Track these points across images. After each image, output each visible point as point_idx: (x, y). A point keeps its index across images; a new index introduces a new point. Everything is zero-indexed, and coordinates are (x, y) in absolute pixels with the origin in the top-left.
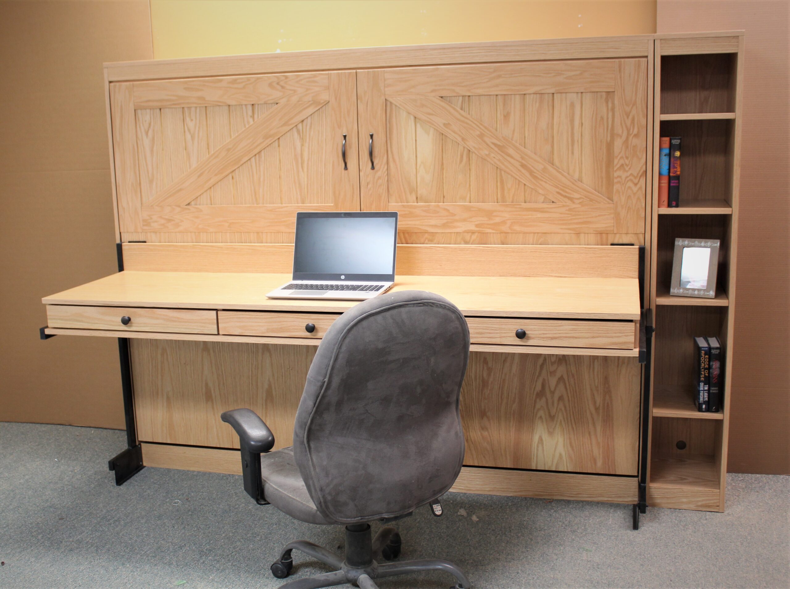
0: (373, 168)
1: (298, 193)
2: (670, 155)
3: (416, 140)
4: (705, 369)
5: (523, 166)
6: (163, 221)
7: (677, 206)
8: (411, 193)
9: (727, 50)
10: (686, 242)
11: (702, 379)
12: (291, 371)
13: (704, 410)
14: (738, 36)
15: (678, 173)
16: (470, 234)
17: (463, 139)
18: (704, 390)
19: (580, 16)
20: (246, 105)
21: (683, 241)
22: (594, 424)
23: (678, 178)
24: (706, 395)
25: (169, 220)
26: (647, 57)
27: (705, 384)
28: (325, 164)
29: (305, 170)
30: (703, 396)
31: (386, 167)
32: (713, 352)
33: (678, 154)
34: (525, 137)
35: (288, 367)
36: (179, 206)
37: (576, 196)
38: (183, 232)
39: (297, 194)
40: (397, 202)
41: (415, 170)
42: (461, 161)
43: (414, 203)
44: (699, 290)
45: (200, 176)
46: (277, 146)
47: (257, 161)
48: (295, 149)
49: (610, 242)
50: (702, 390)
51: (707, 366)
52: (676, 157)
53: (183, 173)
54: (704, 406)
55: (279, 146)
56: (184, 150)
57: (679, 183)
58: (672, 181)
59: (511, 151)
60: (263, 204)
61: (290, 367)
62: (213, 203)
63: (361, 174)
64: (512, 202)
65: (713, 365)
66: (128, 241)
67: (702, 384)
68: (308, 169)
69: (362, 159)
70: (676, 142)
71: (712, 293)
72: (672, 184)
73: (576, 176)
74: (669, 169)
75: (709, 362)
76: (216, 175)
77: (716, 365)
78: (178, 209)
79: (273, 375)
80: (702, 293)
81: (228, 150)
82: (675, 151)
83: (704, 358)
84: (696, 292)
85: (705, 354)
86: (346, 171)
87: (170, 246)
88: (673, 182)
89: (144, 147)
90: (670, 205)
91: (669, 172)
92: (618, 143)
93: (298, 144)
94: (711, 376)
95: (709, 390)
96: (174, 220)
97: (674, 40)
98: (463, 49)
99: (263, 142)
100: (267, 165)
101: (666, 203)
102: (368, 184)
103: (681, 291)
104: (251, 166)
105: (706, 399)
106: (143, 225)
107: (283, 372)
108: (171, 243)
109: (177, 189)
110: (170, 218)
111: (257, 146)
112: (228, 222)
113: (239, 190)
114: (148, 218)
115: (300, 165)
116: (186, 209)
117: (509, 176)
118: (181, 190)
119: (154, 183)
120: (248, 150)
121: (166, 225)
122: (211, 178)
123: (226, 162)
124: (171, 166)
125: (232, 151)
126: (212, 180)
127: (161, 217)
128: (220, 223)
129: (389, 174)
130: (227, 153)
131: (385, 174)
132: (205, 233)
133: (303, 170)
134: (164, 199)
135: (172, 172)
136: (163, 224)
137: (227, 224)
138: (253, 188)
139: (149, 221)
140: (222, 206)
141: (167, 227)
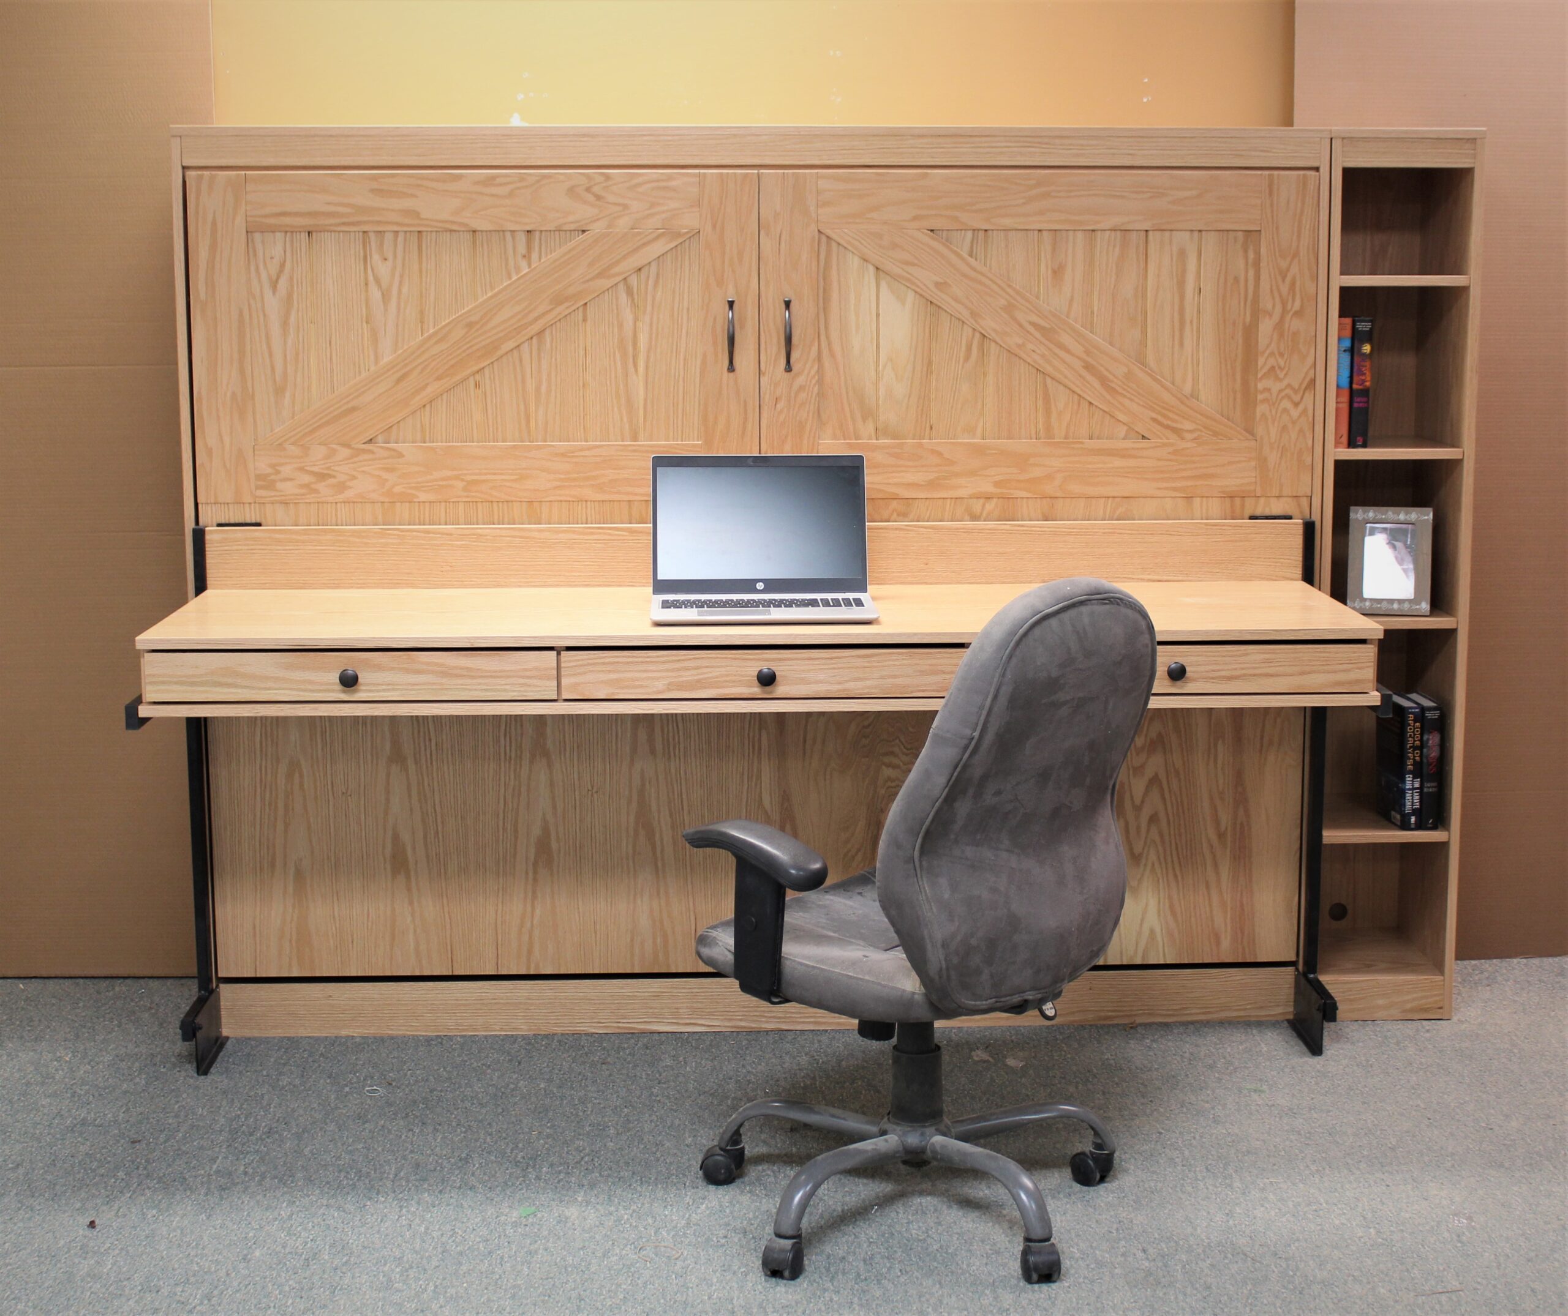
0: (789, 368)
1: (625, 419)
2: (1352, 351)
3: (878, 315)
4: (1415, 748)
5: (1088, 367)
6: (306, 479)
7: (1364, 446)
8: (864, 420)
9: (1456, 163)
10: (1371, 513)
11: (1410, 767)
12: (595, 795)
13: (1413, 826)
14: (1475, 139)
15: (1368, 384)
16: (982, 501)
17: (974, 314)
18: (1413, 789)
19: (1146, 80)
20: (513, 232)
21: (1365, 512)
22: (1216, 865)
23: (1365, 392)
24: (1417, 797)
25: (322, 477)
26: (1317, 169)
27: (1414, 778)
28: (685, 359)
29: (641, 370)
30: (1412, 801)
31: (816, 368)
32: (1429, 715)
33: (1367, 348)
34: (1092, 313)
35: (590, 788)
36: (348, 446)
37: (1187, 425)
38: (354, 502)
39: (622, 419)
40: (835, 437)
41: (873, 374)
42: (967, 358)
43: (870, 438)
44: (1400, 601)
45: (399, 381)
46: (581, 318)
47: (535, 352)
48: (621, 326)
49: (1248, 513)
50: (1409, 789)
51: (1417, 743)
52: (1364, 354)
53: (360, 372)
54: (1413, 819)
55: (585, 320)
56: (365, 324)
57: (1367, 402)
58: (1356, 399)
59: (1066, 339)
60: (545, 441)
61: (592, 787)
62: (427, 439)
63: (764, 380)
64: (1066, 437)
65: (1428, 740)
66: (215, 524)
67: (1409, 778)
68: (647, 368)
69: (766, 349)
70: (1364, 326)
71: (1425, 606)
72: (1355, 405)
73: (1187, 388)
74: (1351, 377)
75: (1422, 734)
76: (439, 378)
77: (1433, 739)
78: (345, 452)
79: (554, 807)
80: (1406, 606)
81: (470, 325)
82: (1362, 342)
83: (1413, 728)
84: (1396, 606)
85: (1415, 721)
86: (731, 374)
87: (325, 531)
88: (1359, 400)
89: (265, 315)
90: (1351, 444)
91: (1351, 383)
92: (1266, 327)
93: (628, 316)
94: (1425, 760)
95: (1421, 788)
96: (334, 477)
97: (1366, 139)
98: (977, 139)
99: (552, 310)
100: (556, 359)
101: (1345, 439)
102: (777, 401)
103: (1368, 604)
104: (521, 361)
105: (1417, 806)
106: (257, 488)
107: (577, 798)
109: (344, 408)
110: (326, 472)
111: (536, 319)
112: (463, 480)
113: (490, 411)
114: (269, 470)
115: (631, 360)
116: (364, 451)
117: (1061, 388)
118: (354, 409)
119: (288, 394)
120: (515, 327)
121: (313, 486)
122: (427, 384)
123: (464, 351)
124: (331, 359)
125: (477, 330)
126: (429, 389)
127: (301, 469)
128: (444, 483)
129: (820, 382)
130: (467, 333)
131: (814, 381)
132: (407, 504)
133: (636, 371)
134: (310, 428)
135: (332, 371)
136: (306, 486)
137: (460, 484)
138: (522, 407)
139: (273, 477)
140: (450, 446)
141: (316, 491)
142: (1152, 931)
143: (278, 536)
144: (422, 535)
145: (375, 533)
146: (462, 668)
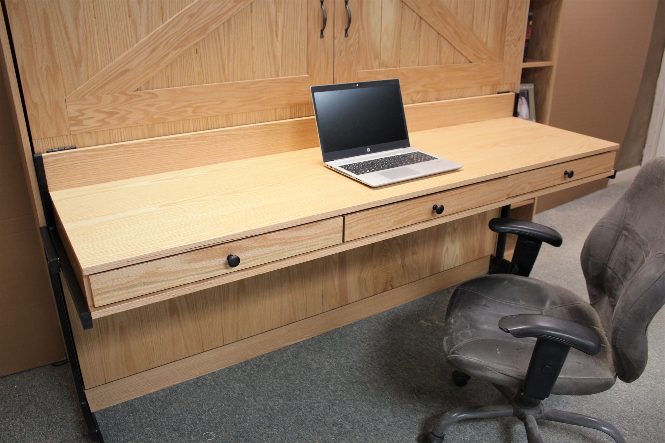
0: (346, 35)
1: (272, 66)
3: (382, 7)
5: (455, 32)
6: (101, 116)
8: (375, 59)
15: (530, 37)
16: (416, 94)
17: (418, 8)
21: (526, 86)
22: (477, 227)
23: (529, 41)
25: (111, 114)
28: (300, 32)
29: (280, 38)
31: (357, 34)
33: (532, 23)
36: (126, 94)
37: (484, 57)
38: (131, 127)
40: (364, 69)
41: (379, 37)
42: (414, 28)
43: (377, 68)
45: (152, 51)
46: (249, 11)
47: (226, 31)
48: (269, 14)
49: (497, 91)
52: (530, 25)
53: (127, 47)
55: (252, 11)
56: (128, 17)
59: (449, 19)
60: (233, 81)
62: (170, 85)
63: (336, 42)
64: (446, 64)
66: (45, 151)
68: (282, 37)
69: (337, 26)
73: (484, 41)
76: (175, 49)
78: (124, 98)
81: (191, 16)
86: (322, 39)
87: (118, 146)
89: (61, 13)
90: (524, 62)
92: (510, 13)
93: (273, 9)
96: (118, 113)
99: (235, 6)
102: (341, 52)
104: (219, 36)
106: (71, 125)
108: (114, 143)
109: (120, 71)
110: (113, 111)
111: (227, 11)
112: (192, 107)
113: (204, 66)
114: (77, 114)
115: (275, 33)
116: (135, 96)
117: (445, 41)
118: (127, 71)
119: (83, 65)
120: (216, 16)
121: (106, 120)
122: (169, 53)
123: (188, 32)
124: (109, 40)
125: (195, 19)
126: (170, 56)
127: (98, 111)
128: (182, 110)
129: (359, 42)
130: (190, 20)
131: (356, 42)
132: (161, 124)
133: (277, 39)
134: (100, 85)
135: (110, 48)
136: (102, 121)
137: (190, 110)
138: (221, 63)
139: (81, 118)
140: (183, 88)
141: (109, 123)
142: (457, 255)
143: (90, 153)
144: (174, 141)
145: (148, 143)
146: (294, 238)
